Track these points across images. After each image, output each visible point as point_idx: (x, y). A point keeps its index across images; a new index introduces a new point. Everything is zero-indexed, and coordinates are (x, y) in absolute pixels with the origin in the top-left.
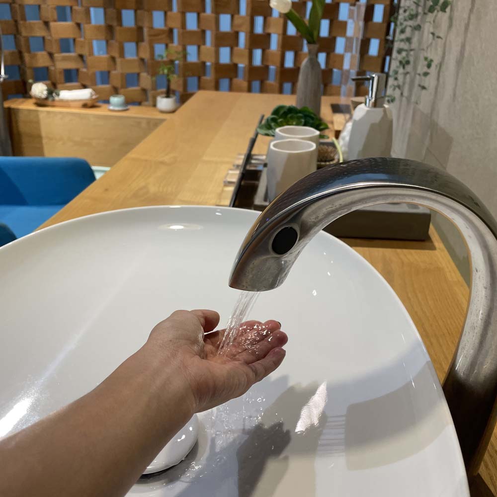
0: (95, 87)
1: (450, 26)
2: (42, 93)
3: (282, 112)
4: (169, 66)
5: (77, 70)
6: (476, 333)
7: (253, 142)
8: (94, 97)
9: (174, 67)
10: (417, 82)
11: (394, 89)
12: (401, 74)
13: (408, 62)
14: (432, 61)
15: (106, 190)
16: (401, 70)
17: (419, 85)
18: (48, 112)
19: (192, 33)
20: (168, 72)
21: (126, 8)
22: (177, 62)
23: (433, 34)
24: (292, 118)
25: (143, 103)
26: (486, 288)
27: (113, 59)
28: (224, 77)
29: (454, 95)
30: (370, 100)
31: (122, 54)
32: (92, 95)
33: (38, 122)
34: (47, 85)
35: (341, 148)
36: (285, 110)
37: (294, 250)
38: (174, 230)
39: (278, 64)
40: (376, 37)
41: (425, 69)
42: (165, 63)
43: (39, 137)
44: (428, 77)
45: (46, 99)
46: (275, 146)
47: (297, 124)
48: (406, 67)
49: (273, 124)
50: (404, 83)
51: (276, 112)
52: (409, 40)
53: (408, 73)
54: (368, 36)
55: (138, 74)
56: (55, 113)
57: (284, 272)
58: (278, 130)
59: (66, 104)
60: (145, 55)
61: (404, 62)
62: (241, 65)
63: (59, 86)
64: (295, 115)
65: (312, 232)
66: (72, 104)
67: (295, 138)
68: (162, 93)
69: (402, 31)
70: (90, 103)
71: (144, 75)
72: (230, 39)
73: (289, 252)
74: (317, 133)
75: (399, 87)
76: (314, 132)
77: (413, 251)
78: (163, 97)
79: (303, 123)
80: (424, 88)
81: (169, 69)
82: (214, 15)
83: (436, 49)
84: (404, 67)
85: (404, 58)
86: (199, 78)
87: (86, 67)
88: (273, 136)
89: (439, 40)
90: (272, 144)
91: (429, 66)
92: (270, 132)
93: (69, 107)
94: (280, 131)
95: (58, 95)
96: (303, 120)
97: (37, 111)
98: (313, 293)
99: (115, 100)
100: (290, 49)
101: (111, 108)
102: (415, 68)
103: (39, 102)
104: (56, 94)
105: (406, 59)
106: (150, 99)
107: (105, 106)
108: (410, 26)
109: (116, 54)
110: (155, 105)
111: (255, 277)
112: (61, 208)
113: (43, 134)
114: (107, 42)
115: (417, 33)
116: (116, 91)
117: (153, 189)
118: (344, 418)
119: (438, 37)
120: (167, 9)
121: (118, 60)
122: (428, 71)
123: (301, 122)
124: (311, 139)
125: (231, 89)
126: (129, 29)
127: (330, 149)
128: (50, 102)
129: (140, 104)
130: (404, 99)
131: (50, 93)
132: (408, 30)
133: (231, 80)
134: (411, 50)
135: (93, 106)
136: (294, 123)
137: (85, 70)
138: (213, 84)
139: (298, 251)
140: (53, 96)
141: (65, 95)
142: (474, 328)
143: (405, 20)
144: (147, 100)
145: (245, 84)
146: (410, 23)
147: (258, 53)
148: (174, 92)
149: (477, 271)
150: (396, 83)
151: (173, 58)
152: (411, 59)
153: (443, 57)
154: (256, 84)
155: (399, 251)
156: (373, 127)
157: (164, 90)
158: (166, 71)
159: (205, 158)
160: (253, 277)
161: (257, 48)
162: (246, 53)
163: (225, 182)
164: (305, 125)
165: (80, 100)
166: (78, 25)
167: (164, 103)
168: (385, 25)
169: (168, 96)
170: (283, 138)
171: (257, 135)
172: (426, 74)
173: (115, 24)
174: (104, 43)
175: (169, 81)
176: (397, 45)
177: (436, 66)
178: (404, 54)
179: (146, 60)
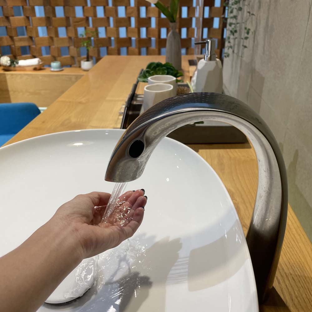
0: (41, 57)
1: (259, 7)
2: (7, 62)
3: (152, 67)
4: (87, 41)
5: (29, 46)
6: (263, 200)
7: (136, 86)
8: (41, 63)
9: (91, 42)
10: (241, 44)
11: (229, 49)
12: (232, 39)
13: (236, 31)
14: (249, 29)
15: (44, 122)
16: (232, 37)
17: (243, 46)
18: (12, 75)
19: (101, 19)
20: (87, 45)
21: (58, 5)
22: (92, 38)
23: (249, 12)
24: (159, 70)
25: (73, 66)
26: (265, 171)
27: (51, 38)
28: (123, 46)
29: (264, 50)
30: (207, 56)
31: (57, 34)
32: (39, 62)
33: (6, 81)
34: (10, 57)
35: (192, 87)
36: (155, 65)
37: (144, 155)
38: (76, 146)
39: (157, 36)
40: (217, 17)
41: (246, 35)
42: (84, 39)
43: (7, 91)
44: (248, 40)
45: (10, 66)
46: (147, 88)
47: (163, 74)
48: (235, 34)
49: (147, 75)
50: (234, 45)
51: (149, 66)
52: (235, 17)
53: (236, 38)
54: (212, 16)
55: (69, 47)
56: (17, 75)
57: (140, 169)
58: (149, 78)
59: (23, 68)
60: (72, 35)
61: (233, 31)
62: (133, 38)
63: (18, 57)
64: (161, 68)
65: (154, 142)
66: (27, 68)
67: (161, 83)
68: (84, 58)
69: (232, 12)
70: (38, 67)
71: (72, 48)
72: (126, 22)
73: (140, 156)
74: (175, 79)
75: (231, 47)
76: (173, 78)
77: (237, 150)
78: (85, 61)
79: (166, 73)
80: (245, 47)
81: (87, 43)
82: (114, 7)
83: (252, 22)
84: (233, 35)
85: (233, 29)
86: (107, 48)
87: (35, 44)
88: (147, 82)
89: (254, 16)
90: (146, 87)
91: (248, 33)
92: (145, 80)
93: (25, 70)
94: (151, 79)
95: (18, 63)
96: (166, 71)
97: (4, 74)
98: (167, 179)
99: (55, 65)
100: (163, 27)
101: (52, 69)
102: (240, 35)
103: (5, 68)
104: (16, 63)
105: (235, 29)
106: (77, 63)
107: (48, 69)
108: (236, 8)
109: (53, 35)
110: (80, 67)
111: (120, 173)
112: (14, 136)
113: (10, 89)
114: (47, 27)
115: (240, 12)
116: (54, 59)
117: (73, 120)
118: (188, 259)
119: (253, 14)
120: (84, 5)
121: (55, 39)
122: (248, 36)
123: (165, 72)
124: (170, 83)
125: (128, 53)
126: (61, 19)
127: (186, 88)
128: (12, 68)
129: (71, 66)
130: (235, 55)
131: (12, 62)
132: (235, 11)
133: (128, 48)
134: (238, 23)
135: (40, 69)
136: (161, 73)
137: (34, 46)
138: (116, 51)
139: (147, 155)
140: (14, 64)
141: (22, 63)
142: (261, 197)
143: (232, 5)
144: (75, 64)
145: (137, 50)
146: (235, 6)
147: (143, 30)
148: (92, 58)
149: (259, 161)
150: (229, 45)
151: (90, 36)
152: (238, 29)
153: (256, 27)
154: (144, 50)
155: (228, 150)
156: (210, 73)
157: (85, 56)
158: (85, 44)
159: (108, 98)
160: (119, 173)
161: (143, 26)
162: (136, 30)
163: (120, 113)
164: (168, 74)
165: (32, 66)
166: (28, 18)
167: (86, 65)
168: (222, 9)
169: (88, 60)
170: (152, 83)
171: (138, 82)
172: (246, 38)
173: (51, 16)
174: (45, 28)
175: (88, 50)
176: (229, 21)
177: (253, 33)
178: (233, 26)
179: (73, 38)
